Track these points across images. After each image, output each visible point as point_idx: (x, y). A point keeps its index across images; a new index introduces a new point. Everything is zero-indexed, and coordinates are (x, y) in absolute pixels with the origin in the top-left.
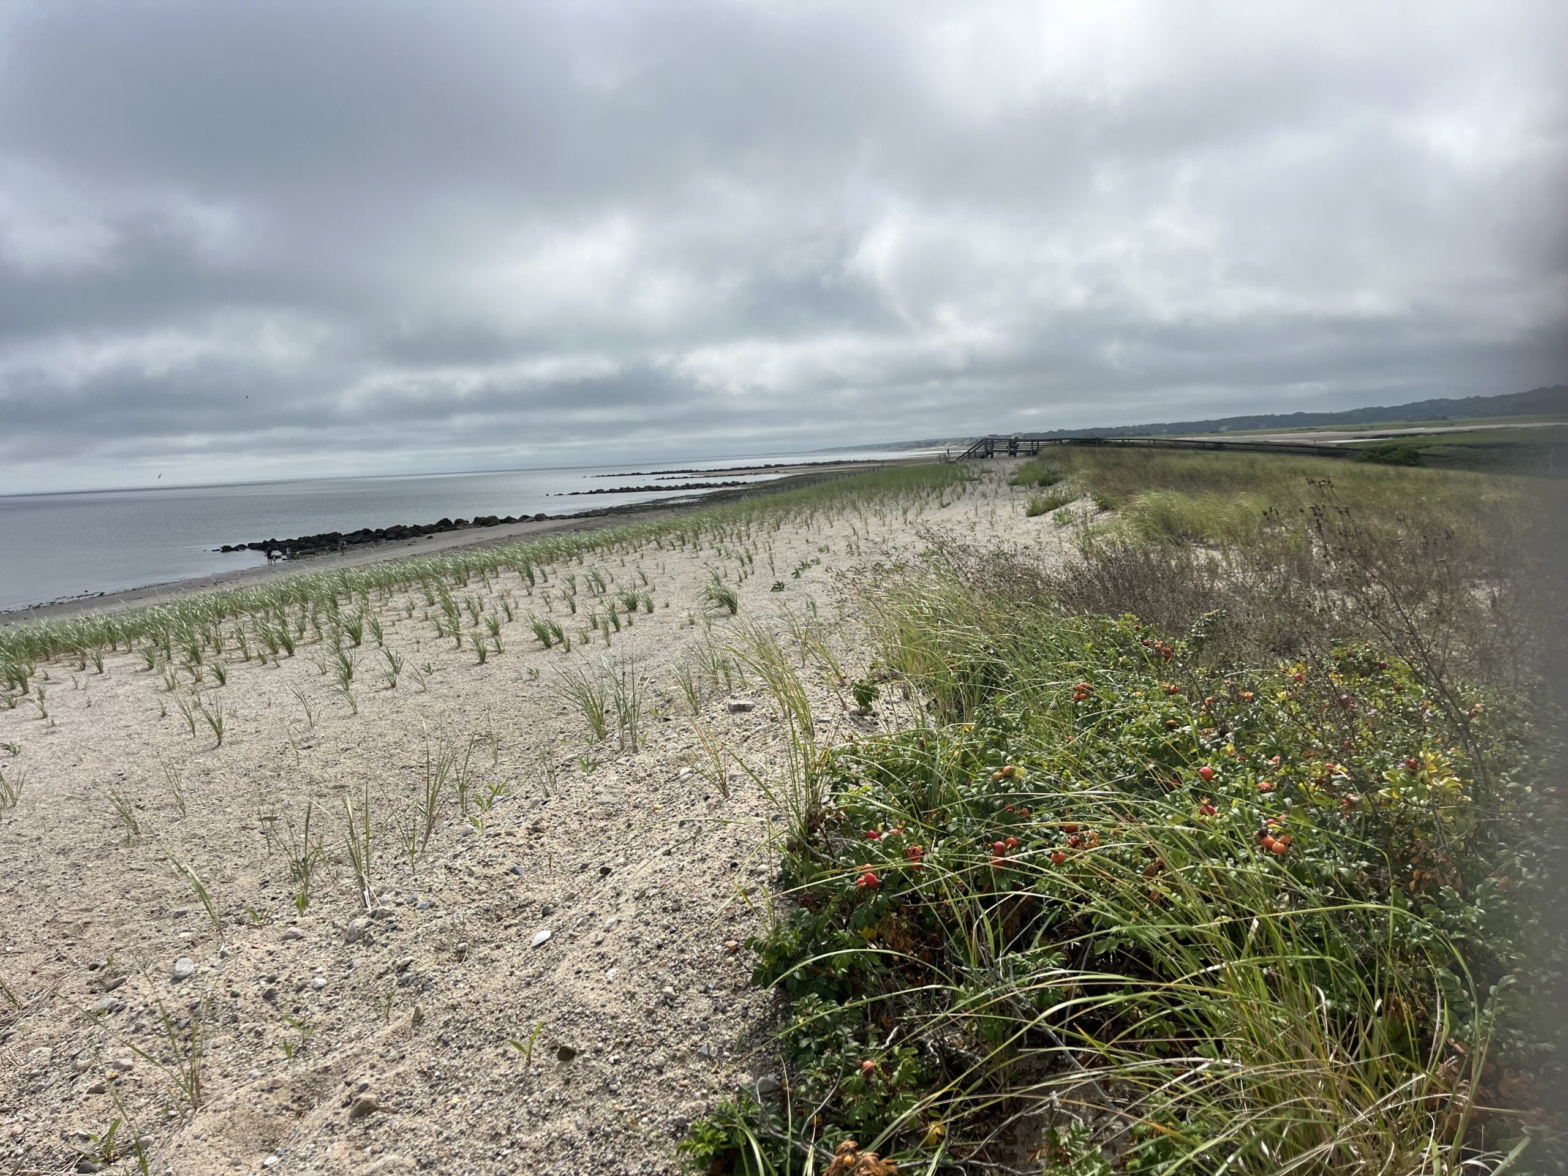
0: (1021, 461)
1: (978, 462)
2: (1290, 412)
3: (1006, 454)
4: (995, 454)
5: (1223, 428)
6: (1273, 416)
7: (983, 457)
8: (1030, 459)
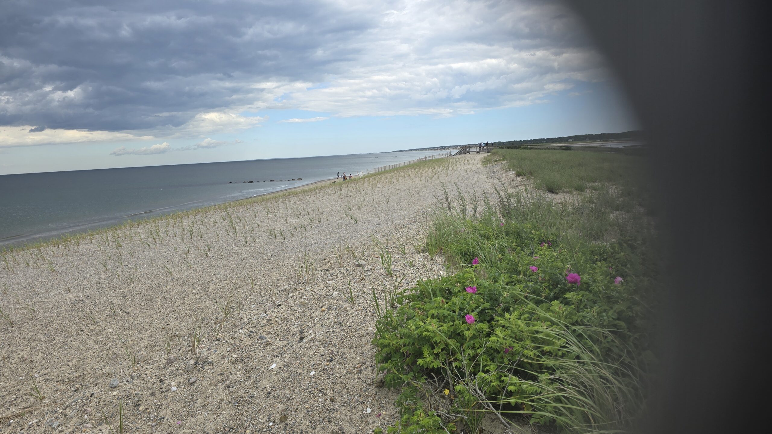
0: (483, 155)
1: (463, 155)
2: (599, 133)
3: (475, 153)
4: (471, 153)
5: (570, 140)
6: (592, 135)
7: (465, 154)
8: (487, 155)
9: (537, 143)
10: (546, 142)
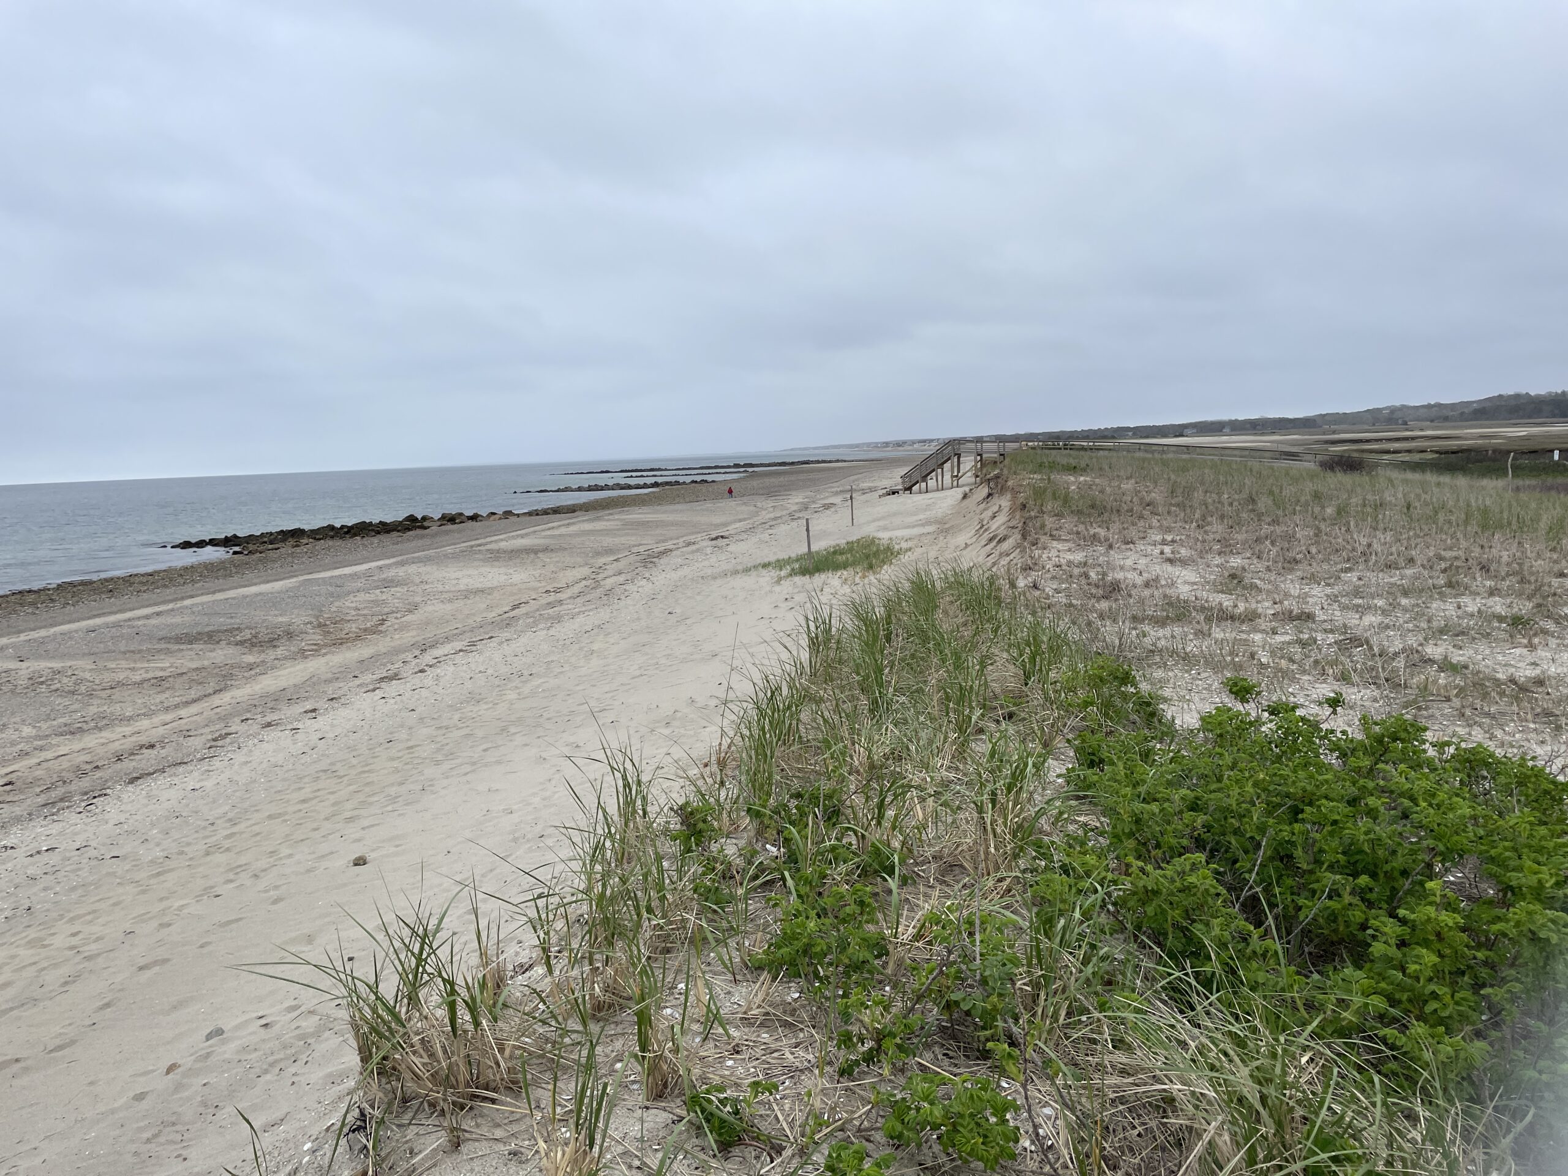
2: (1254, 417)
5: (1188, 431)
6: (1236, 420)
9: (1114, 437)
10: (1134, 434)
